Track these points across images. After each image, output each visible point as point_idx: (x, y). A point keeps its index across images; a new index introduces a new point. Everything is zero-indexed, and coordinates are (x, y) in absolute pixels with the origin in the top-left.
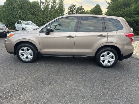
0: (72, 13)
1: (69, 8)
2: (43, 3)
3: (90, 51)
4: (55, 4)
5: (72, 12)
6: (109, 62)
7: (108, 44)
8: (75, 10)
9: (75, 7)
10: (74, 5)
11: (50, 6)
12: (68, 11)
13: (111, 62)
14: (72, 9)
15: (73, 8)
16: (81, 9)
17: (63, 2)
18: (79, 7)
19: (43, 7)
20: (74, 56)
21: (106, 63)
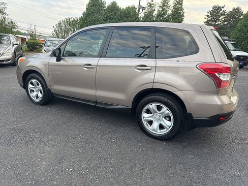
0: (214, 23)
1: (209, 14)
2: (143, 8)
3: (122, 98)
4: (165, 7)
5: (215, 21)
6: (161, 127)
7: (156, 86)
8: (221, 17)
9: (221, 12)
10: (219, 7)
11: (155, 13)
12: (206, 20)
13: (166, 128)
14: (214, 15)
15: (217, 14)
16: (235, 14)
17: (181, 4)
18: (232, 10)
19: (143, 15)
20: (96, 103)
21: (154, 128)
